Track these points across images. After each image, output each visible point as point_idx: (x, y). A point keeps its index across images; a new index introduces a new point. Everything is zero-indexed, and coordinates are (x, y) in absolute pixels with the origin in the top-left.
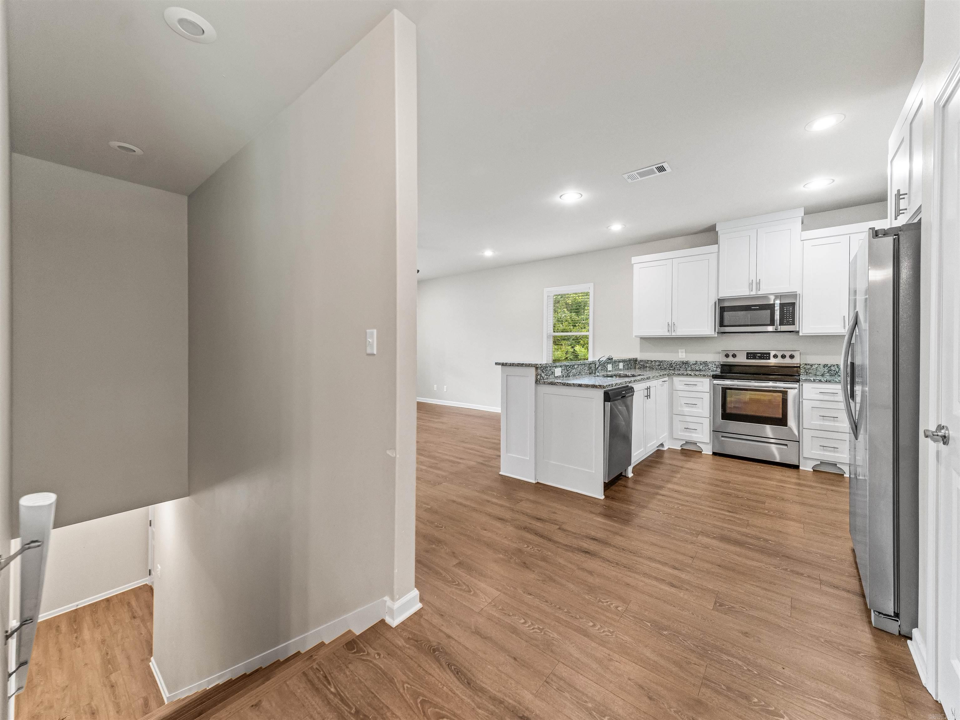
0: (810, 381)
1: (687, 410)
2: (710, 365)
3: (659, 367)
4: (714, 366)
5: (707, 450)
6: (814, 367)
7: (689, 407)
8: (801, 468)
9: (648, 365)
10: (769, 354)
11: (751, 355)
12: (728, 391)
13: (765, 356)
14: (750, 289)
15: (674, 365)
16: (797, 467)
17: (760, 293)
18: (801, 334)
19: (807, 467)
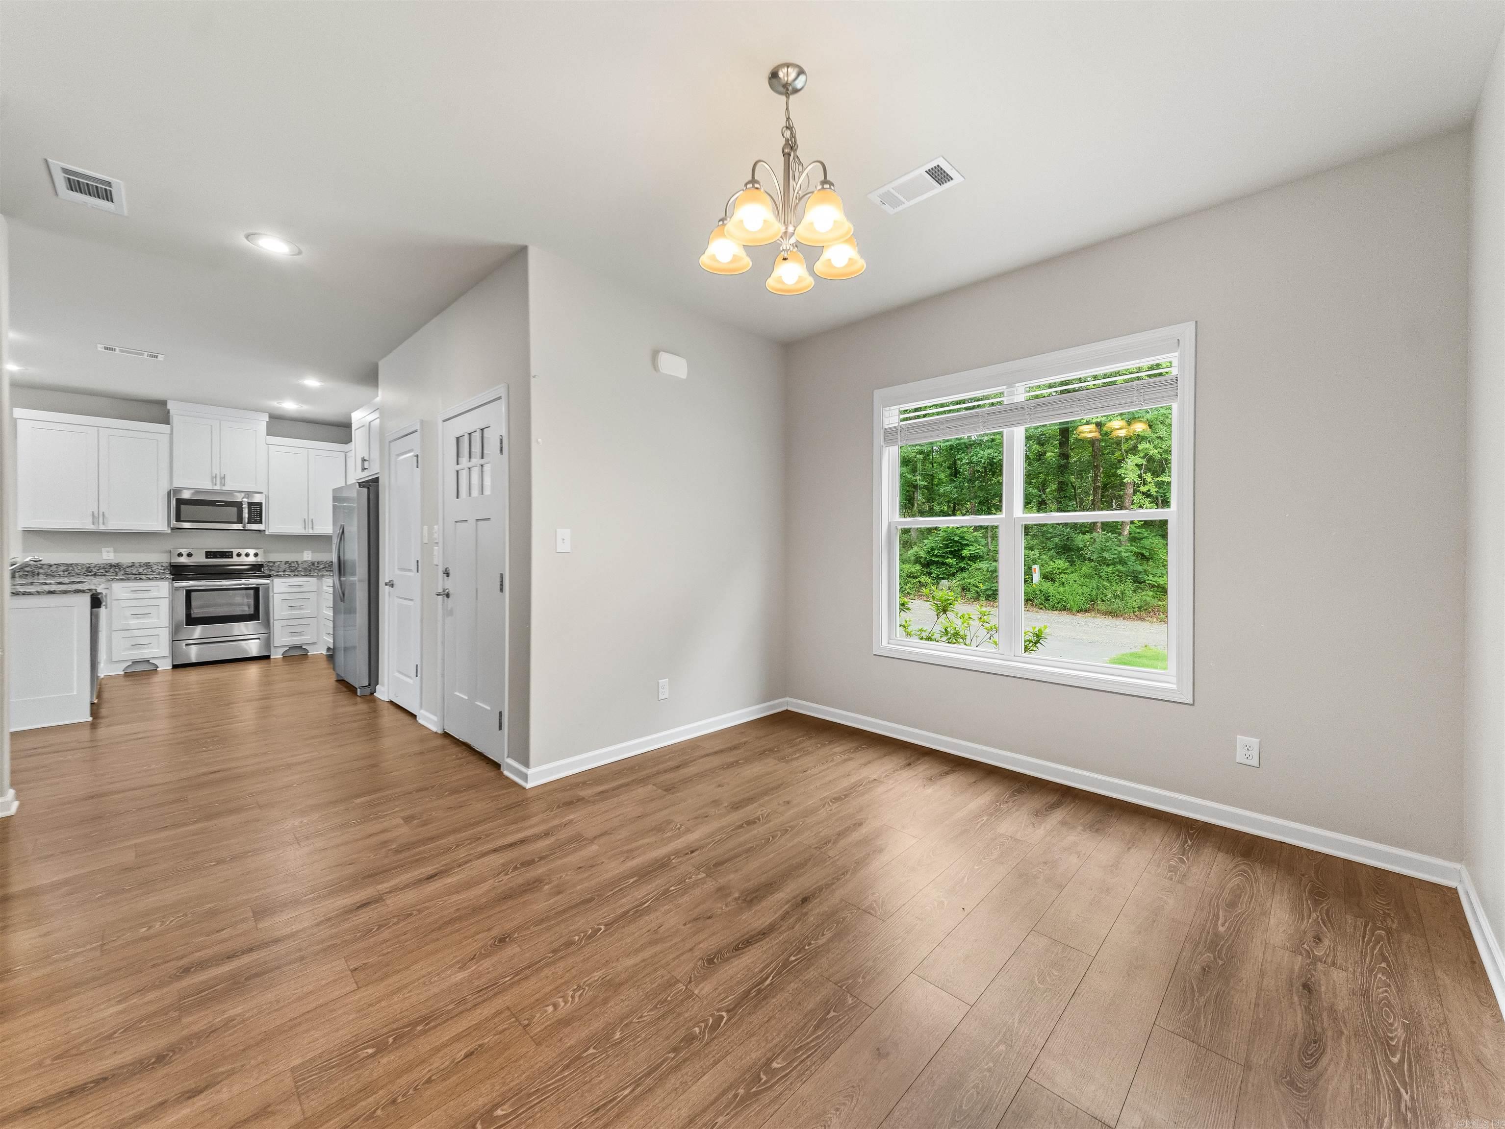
0: (280, 576)
1: (134, 622)
2: (155, 567)
3: (66, 573)
4: (160, 568)
5: (165, 665)
6: (276, 564)
7: (138, 618)
8: (271, 657)
9: (41, 571)
10: (232, 552)
11: (209, 554)
12: (193, 593)
13: (227, 554)
14: (212, 482)
15: (95, 570)
16: (268, 657)
17: (224, 488)
18: (267, 533)
19: (277, 655)
